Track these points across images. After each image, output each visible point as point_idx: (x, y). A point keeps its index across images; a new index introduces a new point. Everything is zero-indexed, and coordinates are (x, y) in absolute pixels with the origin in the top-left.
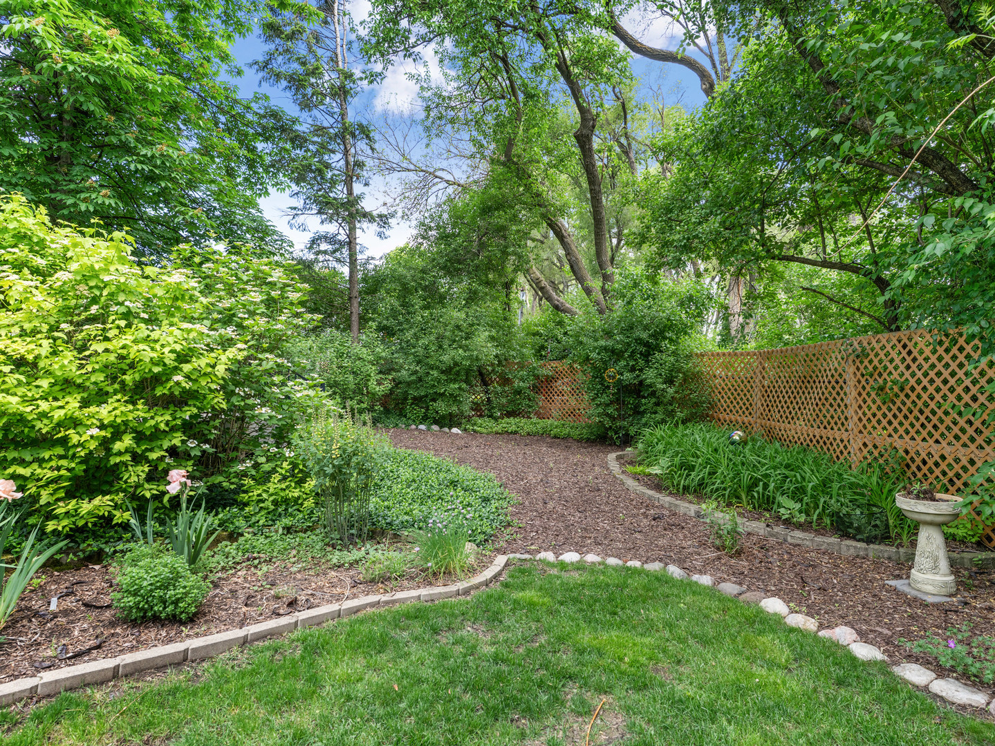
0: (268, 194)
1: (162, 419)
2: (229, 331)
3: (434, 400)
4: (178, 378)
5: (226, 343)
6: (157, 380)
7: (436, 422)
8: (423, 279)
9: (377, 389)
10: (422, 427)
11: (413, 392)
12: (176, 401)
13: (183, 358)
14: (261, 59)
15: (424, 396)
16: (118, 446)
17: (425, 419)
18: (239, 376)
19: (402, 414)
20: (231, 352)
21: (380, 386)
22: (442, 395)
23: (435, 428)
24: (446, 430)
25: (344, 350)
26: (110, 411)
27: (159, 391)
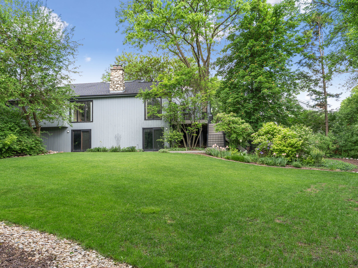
0: (300, 94)
1: (294, 150)
2: (300, 138)
3: (351, 151)
4: (296, 145)
5: (300, 140)
6: (293, 145)
7: (352, 157)
8: (348, 116)
9: (332, 148)
10: (347, 158)
11: (343, 149)
12: (296, 148)
13: (296, 142)
14: (298, 62)
15: (347, 150)
16: (290, 152)
17: (348, 156)
18: (303, 144)
19: (340, 155)
20: (301, 141)
21: (333, 147)
22: (353, 149)
23: (351, 159)
24: (355, 159)
25: (322, 138)
26: (289, 149)
27: (293, 146)
